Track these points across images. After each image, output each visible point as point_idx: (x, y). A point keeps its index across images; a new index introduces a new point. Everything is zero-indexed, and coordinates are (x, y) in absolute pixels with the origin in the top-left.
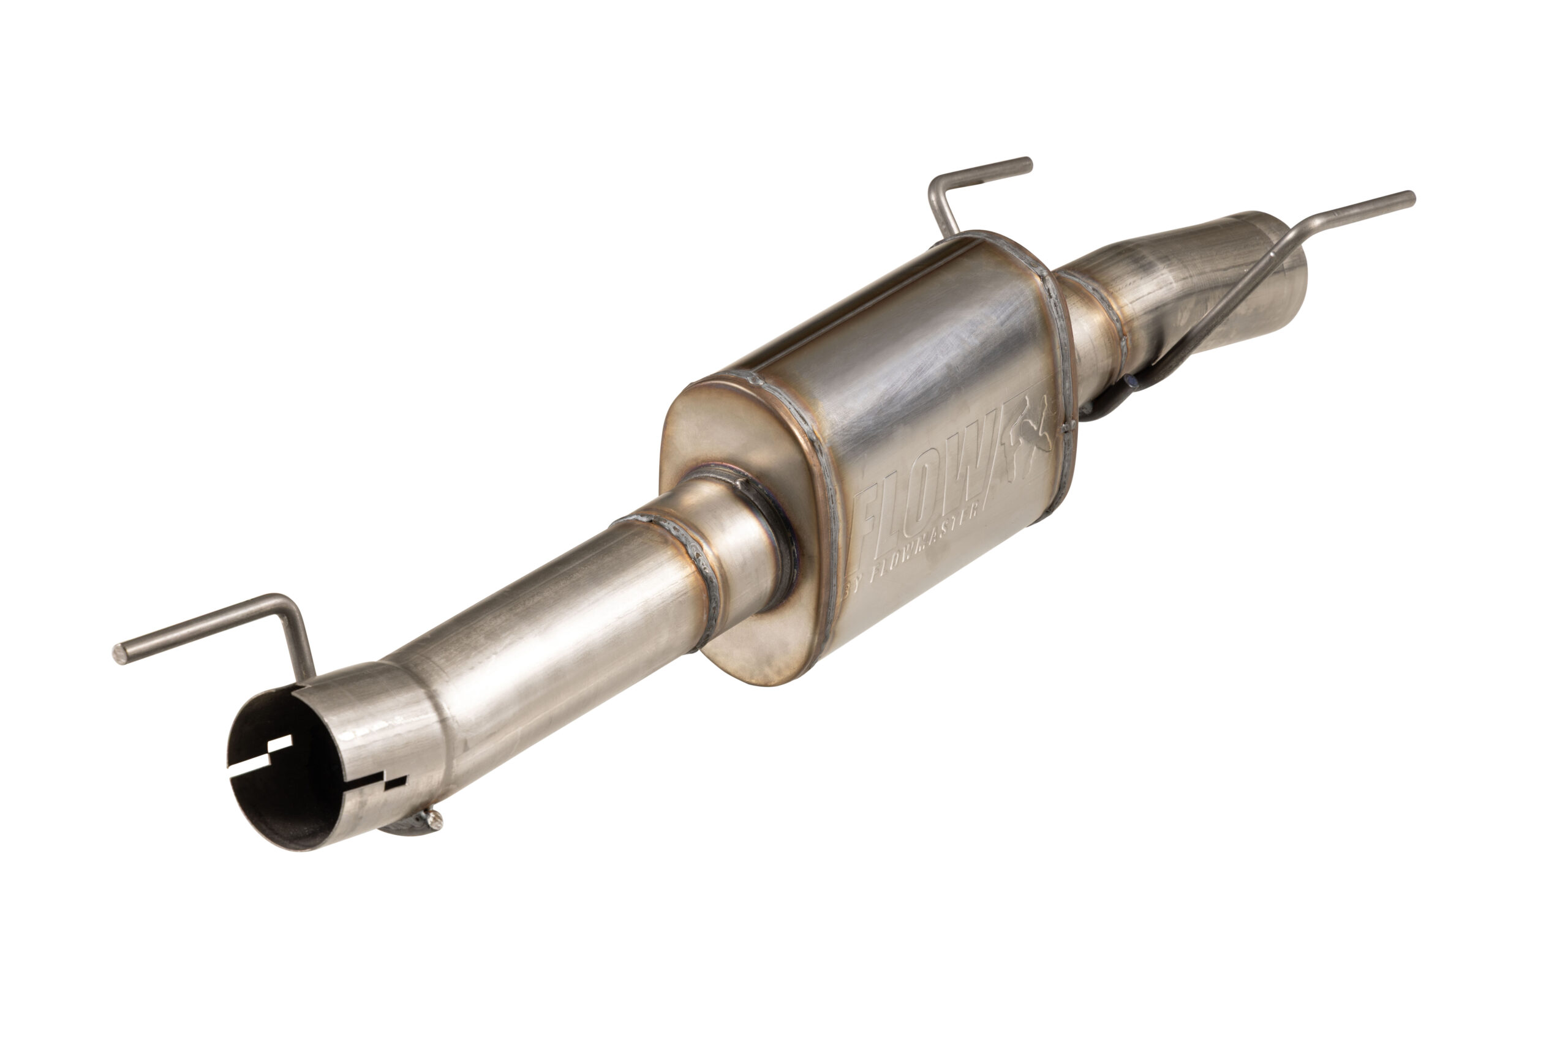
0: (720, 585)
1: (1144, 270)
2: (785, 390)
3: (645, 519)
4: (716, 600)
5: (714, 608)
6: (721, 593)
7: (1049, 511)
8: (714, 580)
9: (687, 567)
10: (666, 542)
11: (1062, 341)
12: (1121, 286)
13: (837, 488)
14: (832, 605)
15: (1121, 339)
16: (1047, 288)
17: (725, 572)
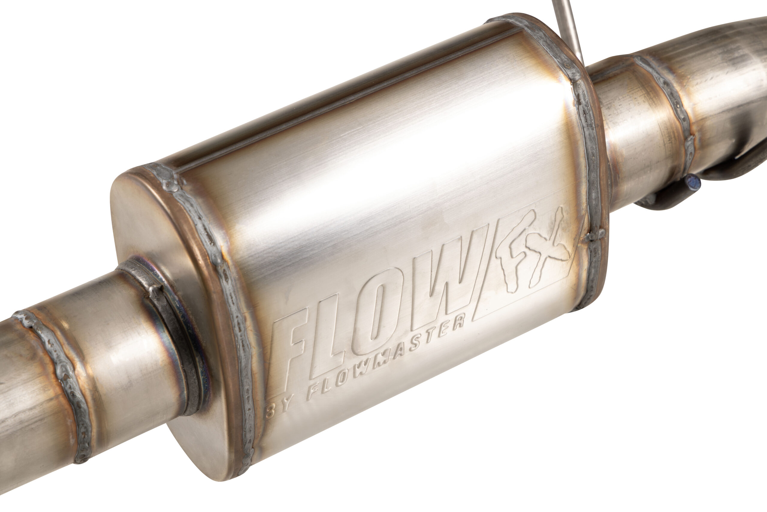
0: (92, 410)
1: (734, 64)
2: (200, 200)
3: (26, 323)
4: (85, 425)
5: (84, 433)
6: (93, 418)
7: (579, 307)
8: (84, 406)
9: (49, 390)
10: (33, 357)
11: (590, 151)
12: (699, 81)
13: (248, 316)
14: (247, 428)
15: (686, 139)
16: (577, 94)
17: (100, 396)
